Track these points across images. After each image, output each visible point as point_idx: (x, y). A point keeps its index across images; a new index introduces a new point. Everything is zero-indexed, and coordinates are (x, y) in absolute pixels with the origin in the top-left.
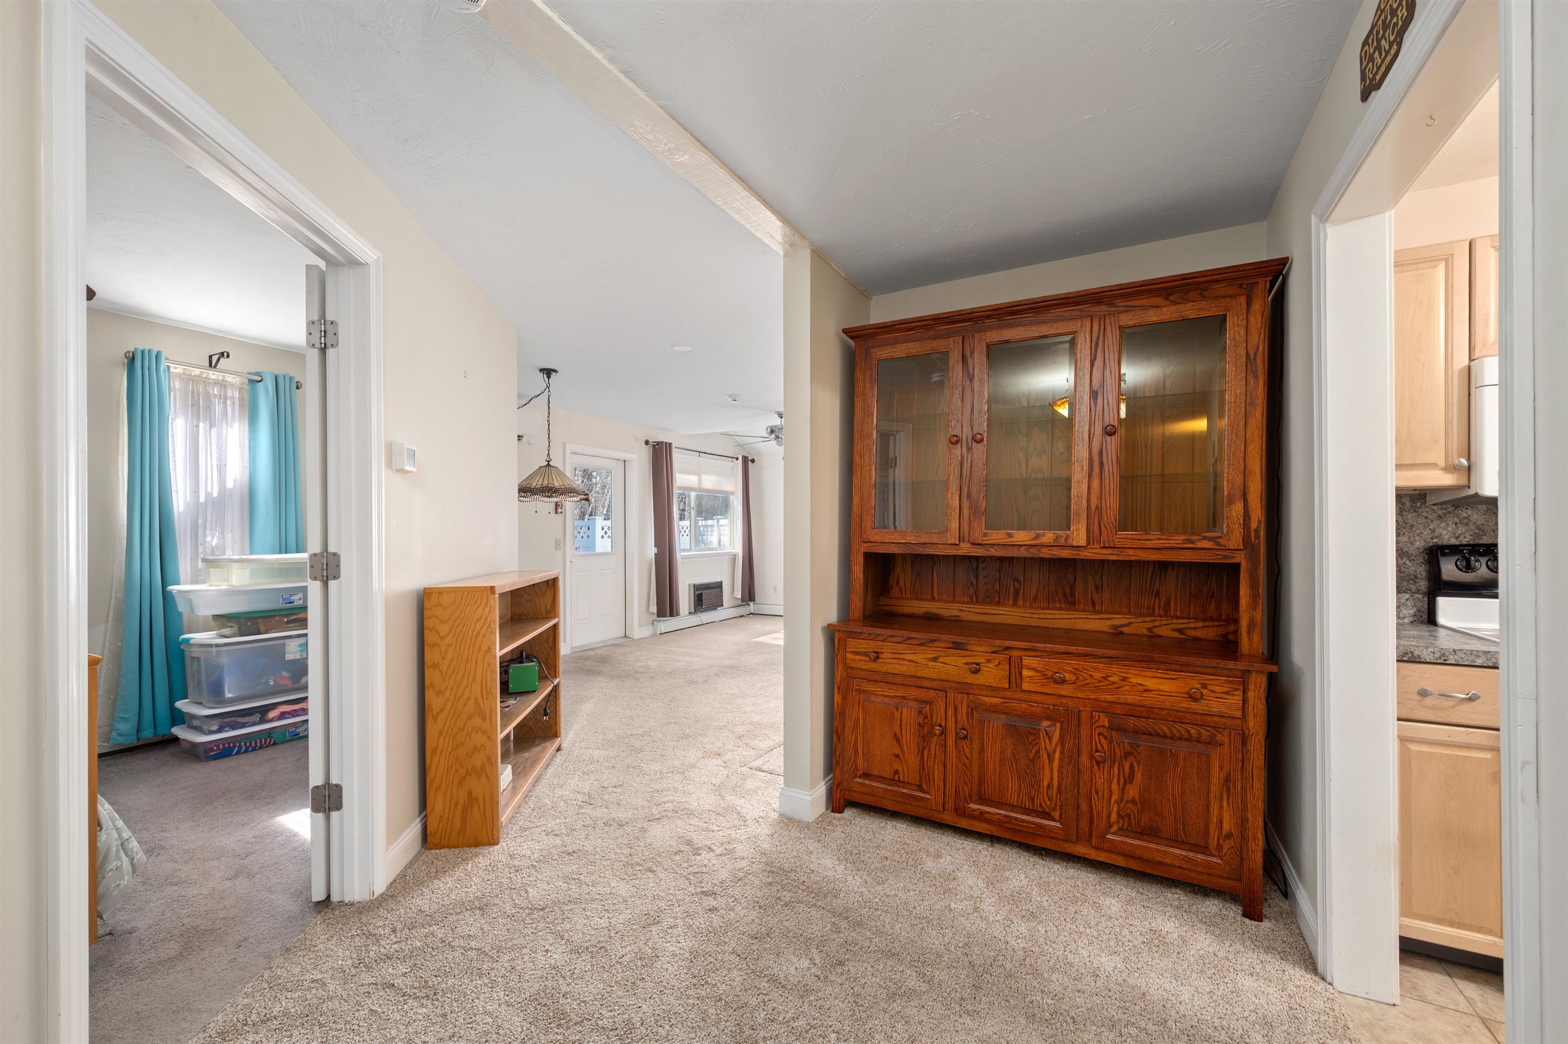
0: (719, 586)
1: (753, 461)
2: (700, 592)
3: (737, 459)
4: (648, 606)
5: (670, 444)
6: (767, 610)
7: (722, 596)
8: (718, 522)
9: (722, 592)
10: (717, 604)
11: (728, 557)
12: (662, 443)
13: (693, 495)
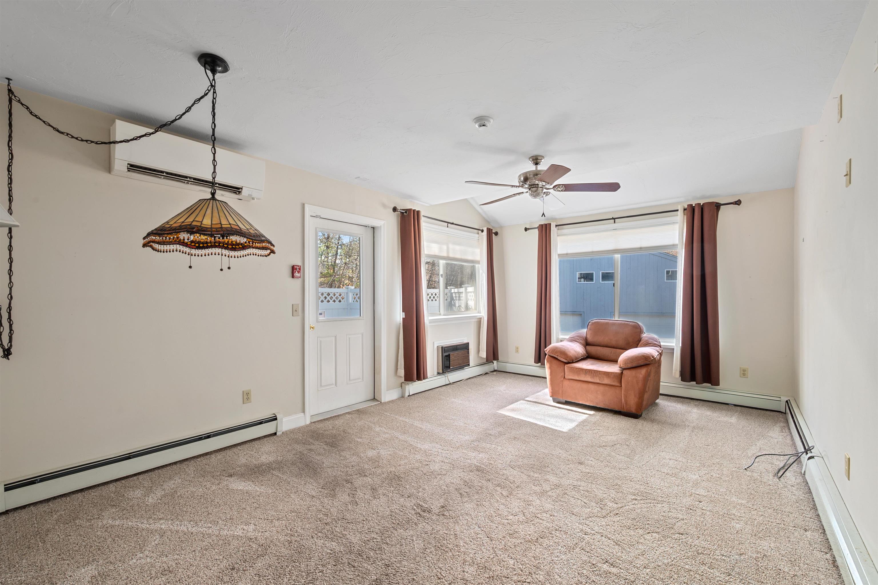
0: (465, 347)
1: (496, 234)
2: (447, 354)
3: (482, 231)
4: (397, 369)
5: (418, 212)
6: (509, 368)
7: (469, 356)
8: (466, 289)
9: (468, 353)
10: (465, 364)
11: (474, 320)
12: (410, 210)
13: (442, 262)
